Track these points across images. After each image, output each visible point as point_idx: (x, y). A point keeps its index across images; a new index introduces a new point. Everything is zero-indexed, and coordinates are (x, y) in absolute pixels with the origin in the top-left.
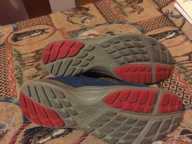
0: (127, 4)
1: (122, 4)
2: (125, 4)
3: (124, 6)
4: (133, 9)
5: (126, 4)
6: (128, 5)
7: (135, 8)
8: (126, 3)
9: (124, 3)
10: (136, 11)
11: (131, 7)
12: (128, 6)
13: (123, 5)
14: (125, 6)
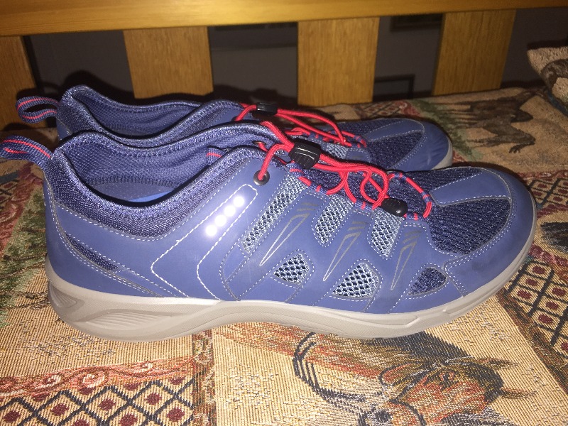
0: (471, 119)
1: (452, 116)
2: (463, 119)
3: (460, 123)
4: (492, 136)
5: (468, 119)
6: (475, 121)
7: (500, 134)
8: (468, 117)
9: (461, 114)
10: (504, 142)
11: (484, 128)
12: (476, 123)
13: (458, 120)
14: (465, 123)
